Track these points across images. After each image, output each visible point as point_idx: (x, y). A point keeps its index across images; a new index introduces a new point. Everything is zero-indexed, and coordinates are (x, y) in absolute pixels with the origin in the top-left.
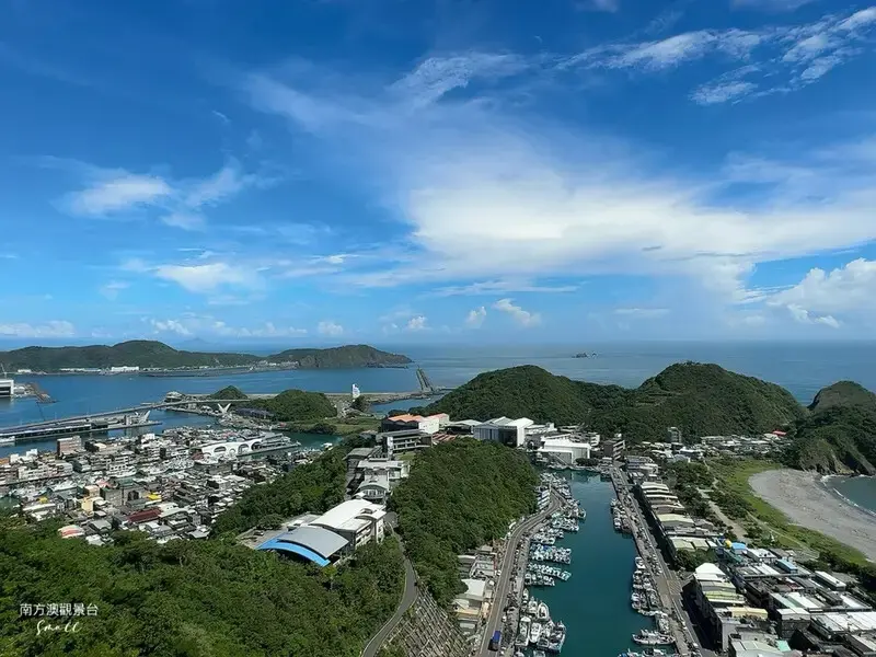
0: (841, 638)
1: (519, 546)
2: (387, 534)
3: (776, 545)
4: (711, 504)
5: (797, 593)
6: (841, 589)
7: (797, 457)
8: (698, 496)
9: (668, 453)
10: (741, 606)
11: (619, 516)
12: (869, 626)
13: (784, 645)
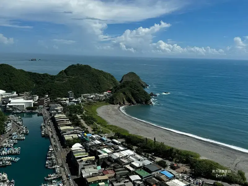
0: (118, 161)
3: (102, 132)
4: (82, 120)
5: (106, 148)
6: (119, 144)
7: (113, 100)
8: (77, 118)
9: (67, 102)
10: (86, 157)
11: (44, 130)
12: (125, 155)
13: (99, 168)
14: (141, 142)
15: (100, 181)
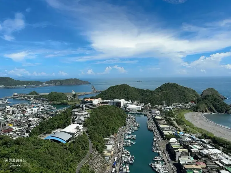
0: (207, 156)
1: (121, 135)
2: (84, 133)
3: (191, 132)
4: (174, 122)
5: (196, 145)
6: (207, 143)
7: (197, 109)
8: (170, 120)
9: (163, 108)
10: (181, 149)
11: (149, 126)
12: (214, 153)
13: (192, 159)
14: (226, 144)
15: (194, 169)
